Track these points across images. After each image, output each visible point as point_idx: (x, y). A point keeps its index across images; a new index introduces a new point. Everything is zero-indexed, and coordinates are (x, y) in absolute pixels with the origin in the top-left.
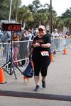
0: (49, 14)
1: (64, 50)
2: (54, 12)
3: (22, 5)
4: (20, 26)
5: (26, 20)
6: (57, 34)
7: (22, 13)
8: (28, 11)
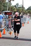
2: (24, 8)
7: (12, 8)
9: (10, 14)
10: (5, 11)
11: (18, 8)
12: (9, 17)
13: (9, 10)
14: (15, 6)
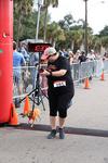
0: (83, 31)
2: (90, 29)
3: (52, 21)
5: (56, 39)
6: (93, 56)
7: (51, 31)
8: (59, 28)
10: (28, 40)
11: (71, 29)
13: (40, 36)
14: (61, 24)
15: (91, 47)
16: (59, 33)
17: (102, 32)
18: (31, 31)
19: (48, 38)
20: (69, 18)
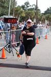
0: (35, 11)
1: (46, 36)
2: (39, 10)
4: (16, 19)
5: (20, 16)
6: (41, 25)
7: (17, 11)
8: (22, 9)
9: (13, 21)
10: (4, 16)
11: (29, 10)
12: (13, 26)
13: (11, 14)
14: (23, 7)
15: (40, 20)
16: (22, 12)
17: (46, 12)
18: (6, 11)
19: (16, 15)
20: (27, 3)
